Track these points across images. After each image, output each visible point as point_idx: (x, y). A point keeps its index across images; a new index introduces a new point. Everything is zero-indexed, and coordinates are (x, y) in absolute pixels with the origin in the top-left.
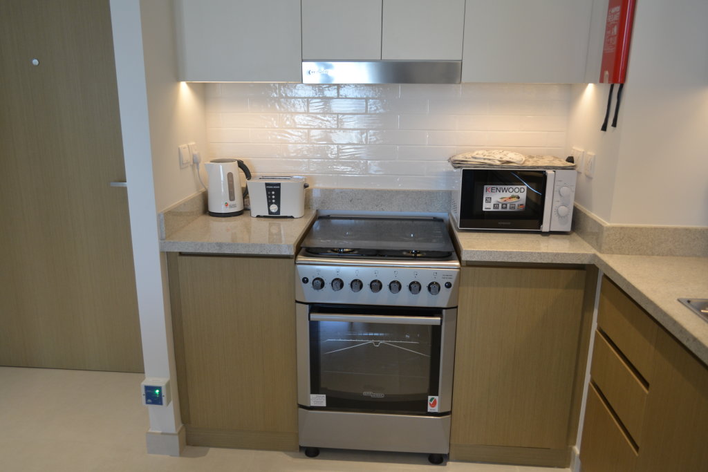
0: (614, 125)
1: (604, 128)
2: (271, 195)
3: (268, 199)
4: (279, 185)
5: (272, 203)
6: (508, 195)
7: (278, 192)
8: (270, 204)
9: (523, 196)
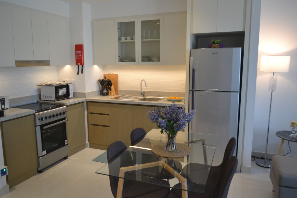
0: (82, 73)
1: (78, 74)
2: (2, 102)
3: (1, 104)
4: (4, 99)
5: (2, 105)
6: (63, 91)
7: (4, 101)
8: (1, 105)
9: (65, 90)
